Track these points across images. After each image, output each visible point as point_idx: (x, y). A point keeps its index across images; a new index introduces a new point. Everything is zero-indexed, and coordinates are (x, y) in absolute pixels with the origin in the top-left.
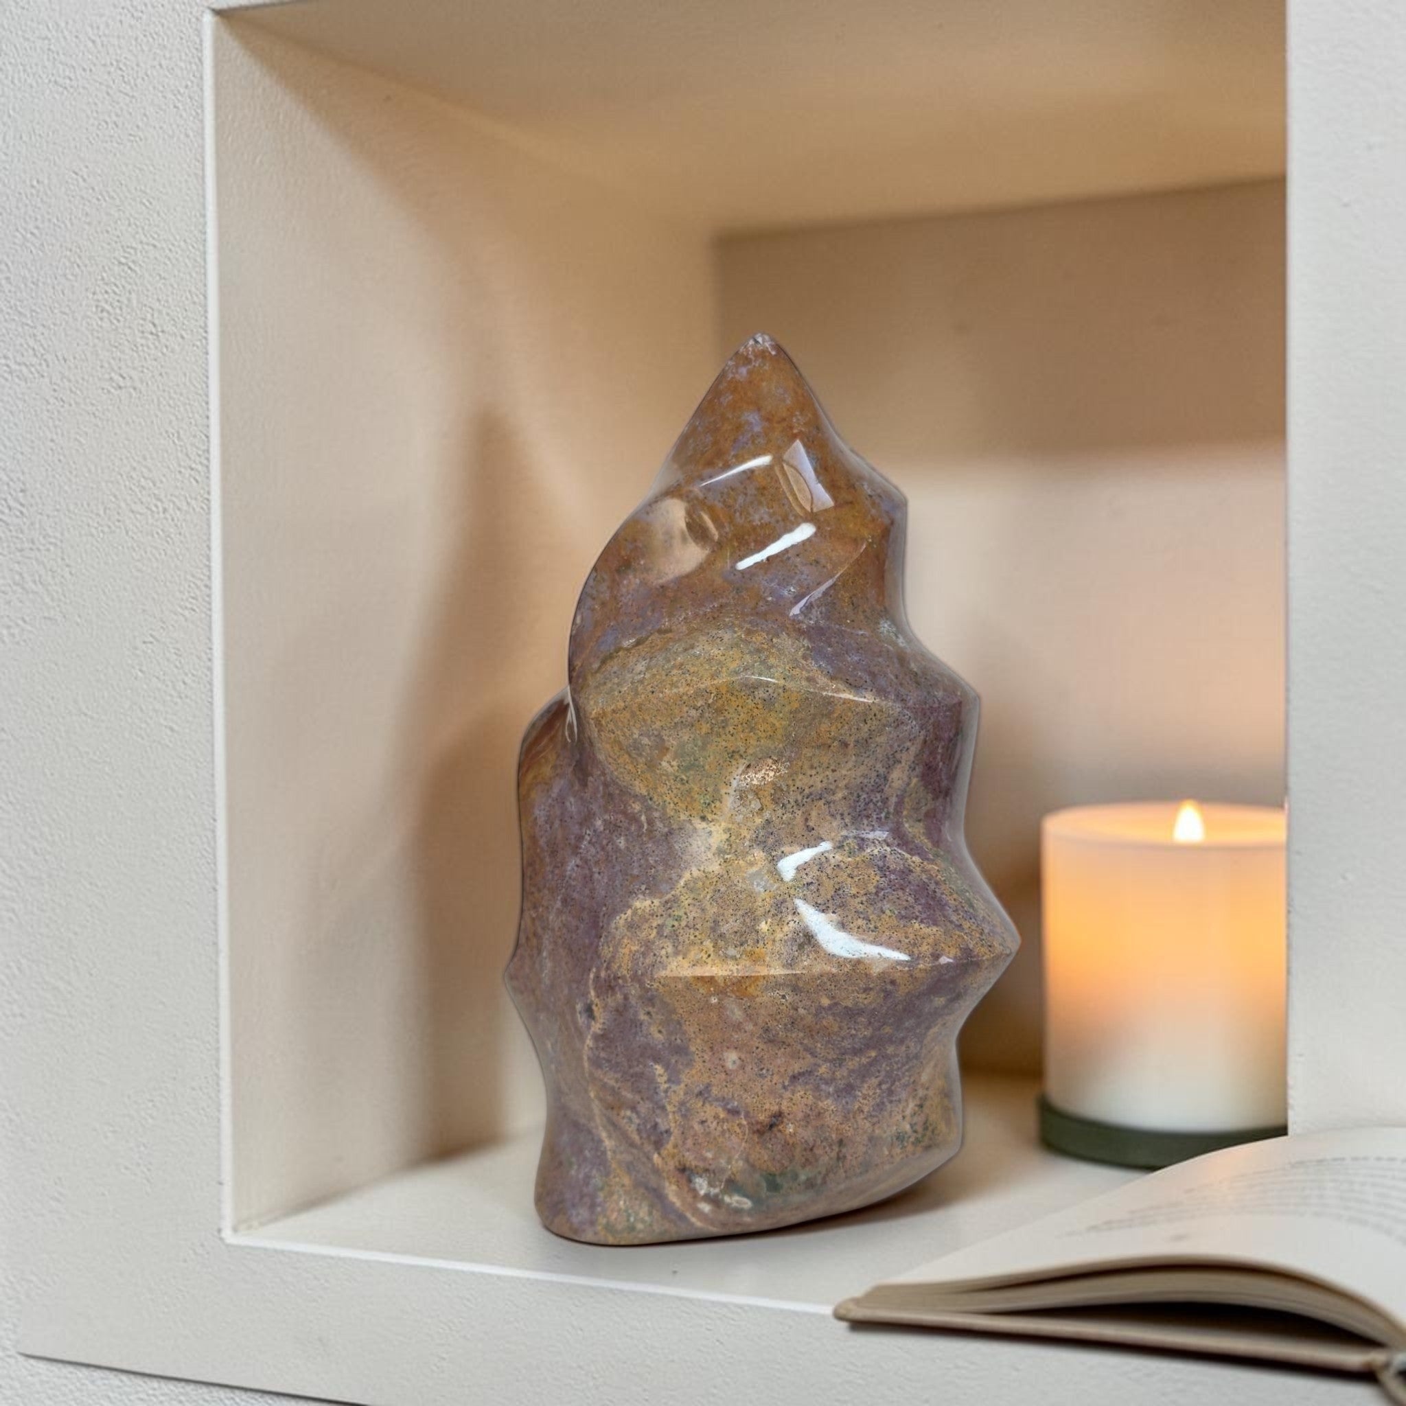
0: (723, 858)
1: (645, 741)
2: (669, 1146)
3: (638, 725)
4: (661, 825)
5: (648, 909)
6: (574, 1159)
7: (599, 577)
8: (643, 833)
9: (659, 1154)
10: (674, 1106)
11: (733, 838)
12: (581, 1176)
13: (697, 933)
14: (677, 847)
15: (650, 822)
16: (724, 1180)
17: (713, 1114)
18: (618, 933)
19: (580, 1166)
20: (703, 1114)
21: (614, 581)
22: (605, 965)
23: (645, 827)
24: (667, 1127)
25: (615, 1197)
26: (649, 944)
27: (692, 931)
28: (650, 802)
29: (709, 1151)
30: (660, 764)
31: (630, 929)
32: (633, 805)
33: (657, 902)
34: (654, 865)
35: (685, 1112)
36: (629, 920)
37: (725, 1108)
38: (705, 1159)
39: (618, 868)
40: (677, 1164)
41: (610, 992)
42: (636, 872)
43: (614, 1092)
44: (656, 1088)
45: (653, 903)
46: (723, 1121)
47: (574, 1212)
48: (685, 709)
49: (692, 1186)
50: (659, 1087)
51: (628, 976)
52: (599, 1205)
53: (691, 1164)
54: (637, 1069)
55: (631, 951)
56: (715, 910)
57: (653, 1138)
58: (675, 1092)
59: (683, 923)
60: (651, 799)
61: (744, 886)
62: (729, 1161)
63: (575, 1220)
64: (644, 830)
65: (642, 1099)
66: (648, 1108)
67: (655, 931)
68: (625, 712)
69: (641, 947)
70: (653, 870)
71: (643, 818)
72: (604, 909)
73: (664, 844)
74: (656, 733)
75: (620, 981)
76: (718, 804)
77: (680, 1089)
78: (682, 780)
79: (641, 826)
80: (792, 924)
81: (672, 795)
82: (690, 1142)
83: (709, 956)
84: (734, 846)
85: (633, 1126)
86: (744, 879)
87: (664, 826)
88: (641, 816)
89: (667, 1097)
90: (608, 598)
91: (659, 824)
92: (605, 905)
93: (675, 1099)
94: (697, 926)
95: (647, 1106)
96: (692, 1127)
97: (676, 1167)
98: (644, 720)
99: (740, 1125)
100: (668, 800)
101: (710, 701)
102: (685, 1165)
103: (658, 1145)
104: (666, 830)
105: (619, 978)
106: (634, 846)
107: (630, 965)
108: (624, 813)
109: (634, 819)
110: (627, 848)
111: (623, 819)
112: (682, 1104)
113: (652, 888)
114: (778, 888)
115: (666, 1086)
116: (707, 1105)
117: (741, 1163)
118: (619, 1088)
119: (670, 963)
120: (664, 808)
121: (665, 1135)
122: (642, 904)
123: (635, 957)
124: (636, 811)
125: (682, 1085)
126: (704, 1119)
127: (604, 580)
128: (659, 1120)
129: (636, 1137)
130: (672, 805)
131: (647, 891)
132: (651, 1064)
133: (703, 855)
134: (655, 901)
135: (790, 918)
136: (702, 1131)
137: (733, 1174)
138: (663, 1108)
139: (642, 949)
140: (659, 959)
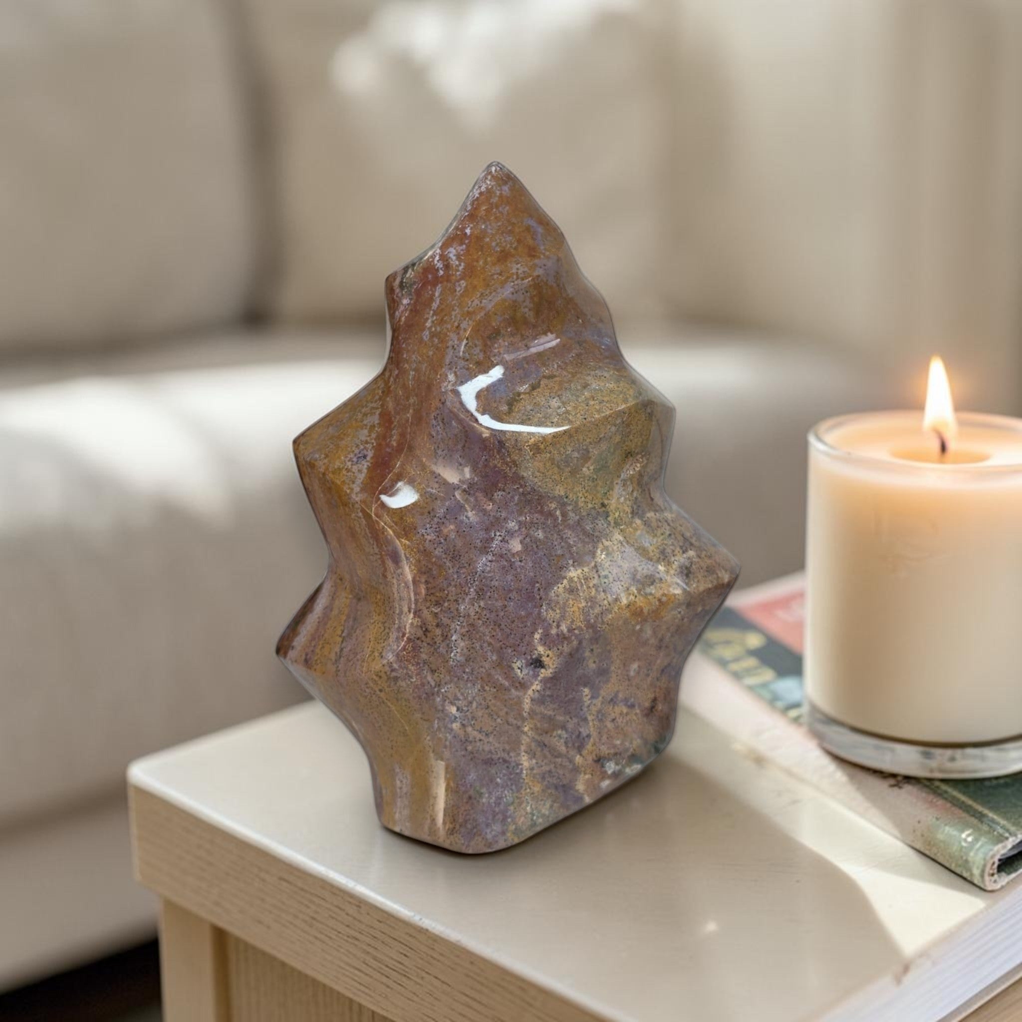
0: (620, 529)
1: (576, 455)
2: (589, 747)
3: (572, 444)
4: (574, 515)
5: (582, 575)
6: (484, 790)
7: (470, 344)
8: (559, 523)
9: (581, 755)
10: (594, 715)
11: (622, 514)
12: (493, 800)
13: (623, 583)
14: (588, 528)
15: (564, 515)
16: (626, 756)
17: (619, 712)
18: (560, 598)
19: (490, 793)
20: (613, 714)
21: (485, 345)
22: (555, 624)
23: (560, 519)
24: (588, 732)
25: (524, 805)
26: (592, 599)
27: (619, 583)
28: (565, 500)
29: (618, 739)
30: (582, 470)
31: (571, 593)
32: (550, 505)
33: (586, 569)
34: (574, 544)
35: (601, 716)
36: (568, 587)
37: (626, 705)
38: (615, 746)
39: (541, 553)
40: (594, 757)
41: (566, 642)
42: (559, 552)
43: (551, 719)
44: (582, 706)
45: (583, 570)
46: (627, 714)
47: (488, 831)
48: (609, 427)
49: (603, 769)
50: (584, 705)
51: (583, 626)
52: (510, 816)
53: (605, 754)
54: (571, 696)
55: (579, 608)
56: (627, 565)
57: (576, 745)
58: (595, 705)
59: (611, 580)
60: (567, 497)
61: (638, 545)
62: (631, 743)
63: (489, 836)
64: (559, 521)
65: (571, 718)
66: (575, 723)
67: (594, 590)
68: (564, 436)
69: (587, 603)
70: (574, 548)
71: (558, 513)
72: (537, 585)
73: (578, 528)
74: (585, 447)
75: (576, 632)
76: (611, 492)
77: (598, 702)
78: (593, 479)
79: (556, 519)
80: (676, 563)
81: (584, 491)
82: (605, 737)
83: (636, 597)
84: (623, 519)
85: (562, 741)
86: (636, 540)
87: (576, 515)
88: (556, 512)
89: (589, 710)
90: (482, 358)
91: (571, 514)
92: (538, 582)
93: (594, 709)
94: (621, 579)
95: (574, 722)
96: (606, 726)
97: (593, 760)
98: (578, 440)
99: (636, 714)
100: (580, 495)
101: (625, 419)
102: (600, 756)
103: (580, 749)
104: (578, 517)
105: (574, 629)
106: (552, 535)
107: (582, 617)
108: (541, 512)
109: (551, 514)
110: (546, 537)
111: (539, 517)
112: (599, 712)
113: (578, 562)
114: (657, 542)
115: (589, 702)
116: (616, 707)
117: (639, 741)
118: (555, 715)
119: (613, 608)
120: (576, 503)
121: (586, 739)
122: (574, 573)
123: (585, 611)
124: (552, 509)
125: (600, 698)
126: (614, 717)
127: (476, 346)
128: (582, 730)
129: (563, 749)
130: (583, 499)
131: (576, 564)
132: (582, 688)
133: (607, 530)
134: (584, 569)
135: (673, 559)
136: (613, 726)
137: (635, 750)
138: (585, 720)
139: (589, 604)
140: (604, 608)
